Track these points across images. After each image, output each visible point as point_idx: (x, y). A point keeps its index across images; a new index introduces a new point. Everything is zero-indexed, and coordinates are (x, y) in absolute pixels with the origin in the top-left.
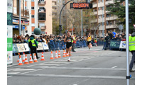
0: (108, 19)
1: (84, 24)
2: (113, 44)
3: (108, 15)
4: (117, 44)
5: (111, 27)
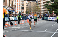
0: (44, 9)
1: (36, 11)
2: (45, 18)
4: (47, 18)
5: (45, 12)
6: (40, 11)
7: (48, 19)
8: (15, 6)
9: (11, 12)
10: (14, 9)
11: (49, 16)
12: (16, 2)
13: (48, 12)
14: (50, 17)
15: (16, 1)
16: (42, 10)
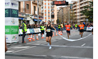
1: (70, 19)
3: (81, 15)
4: (85, 28)
5: (83, 20)
6: (76, 19)
7: (87, 29)
8: (43, 14)
9: (37, 22)
10: (41, 17)
11: (88, 25)
12: (44, 9)
13: (87, 20)
14: (90, 27)
15: (44, 7)
16: (78, 17)
